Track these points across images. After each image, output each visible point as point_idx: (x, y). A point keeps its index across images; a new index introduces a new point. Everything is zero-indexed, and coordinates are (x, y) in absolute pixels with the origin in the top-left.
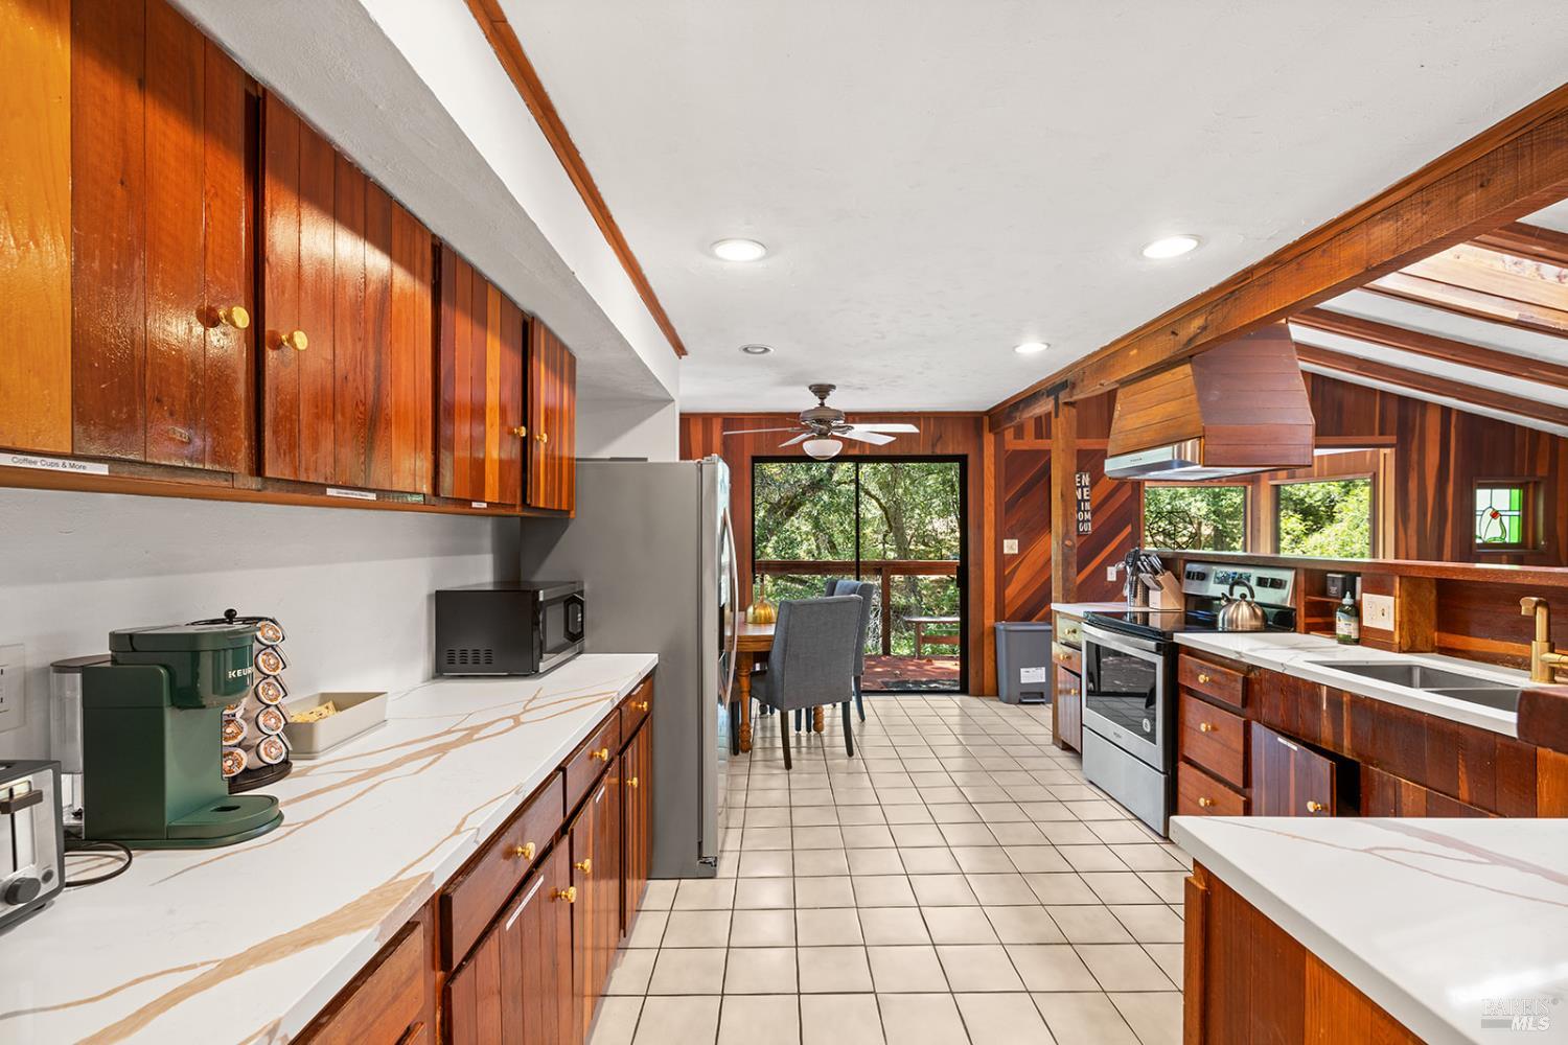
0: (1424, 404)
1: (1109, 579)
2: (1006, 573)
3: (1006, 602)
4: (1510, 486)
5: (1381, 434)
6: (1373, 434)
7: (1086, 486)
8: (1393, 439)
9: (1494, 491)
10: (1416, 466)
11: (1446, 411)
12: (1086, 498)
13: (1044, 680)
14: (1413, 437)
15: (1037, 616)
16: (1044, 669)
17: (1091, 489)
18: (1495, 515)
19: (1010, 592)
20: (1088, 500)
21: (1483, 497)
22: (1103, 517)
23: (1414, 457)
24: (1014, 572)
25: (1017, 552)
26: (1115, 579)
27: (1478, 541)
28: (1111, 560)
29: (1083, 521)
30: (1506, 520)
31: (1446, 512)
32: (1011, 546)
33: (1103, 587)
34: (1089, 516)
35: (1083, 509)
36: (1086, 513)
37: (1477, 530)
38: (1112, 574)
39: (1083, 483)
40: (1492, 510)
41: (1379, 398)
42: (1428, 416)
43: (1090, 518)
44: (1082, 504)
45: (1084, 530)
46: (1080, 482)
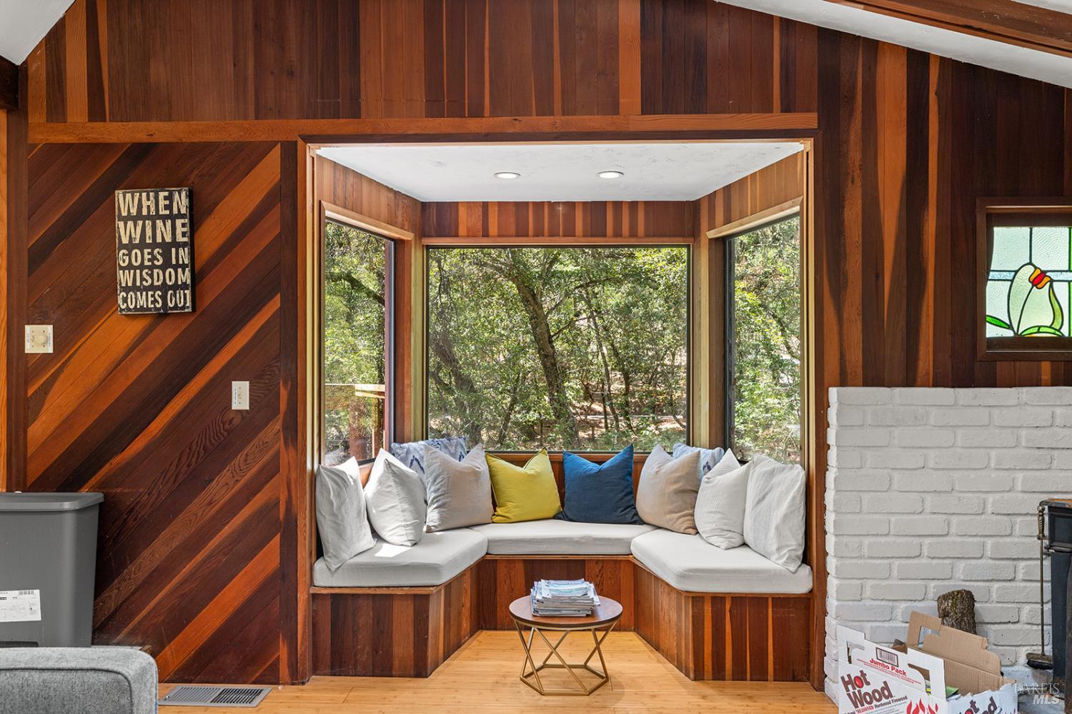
0: (872, 47)
1: (235, 406)
2: (30, 392)
3: (30, 452)
5: (787, 108)
6: (769, 110)
7: (181, 216)
8: (810, 120)
9: (1035, 229)
11: (917, 60)
12: (180, 239)
13: (37, 617)
14: (851, 113)
15: (93, 481)
16: (37, 592)
17: (193, 225)
18: (1039, 279)
19: (39, 430)
20: (184, 245)
21: (1009, 244)
23: (855, 155)
24: (45, 390)
25: (50, 350)
26: (246, 405)
27: (992, 332)
29: (175, 287)
30: (1060, 287)
31: (922, 273)
32: (39, 339)
33: (224, 423)
34: (185, 277)
35: (174, 262)
36: (180, 270)
37: (989, 311)
38: (241, 395)
39: (175, 211)
40: (1030, 269)
41: (776, 33)
42: (879, 70)
43: (189, 282)
44: (174, 250)
45: (176, 307)
46: (169, 207)
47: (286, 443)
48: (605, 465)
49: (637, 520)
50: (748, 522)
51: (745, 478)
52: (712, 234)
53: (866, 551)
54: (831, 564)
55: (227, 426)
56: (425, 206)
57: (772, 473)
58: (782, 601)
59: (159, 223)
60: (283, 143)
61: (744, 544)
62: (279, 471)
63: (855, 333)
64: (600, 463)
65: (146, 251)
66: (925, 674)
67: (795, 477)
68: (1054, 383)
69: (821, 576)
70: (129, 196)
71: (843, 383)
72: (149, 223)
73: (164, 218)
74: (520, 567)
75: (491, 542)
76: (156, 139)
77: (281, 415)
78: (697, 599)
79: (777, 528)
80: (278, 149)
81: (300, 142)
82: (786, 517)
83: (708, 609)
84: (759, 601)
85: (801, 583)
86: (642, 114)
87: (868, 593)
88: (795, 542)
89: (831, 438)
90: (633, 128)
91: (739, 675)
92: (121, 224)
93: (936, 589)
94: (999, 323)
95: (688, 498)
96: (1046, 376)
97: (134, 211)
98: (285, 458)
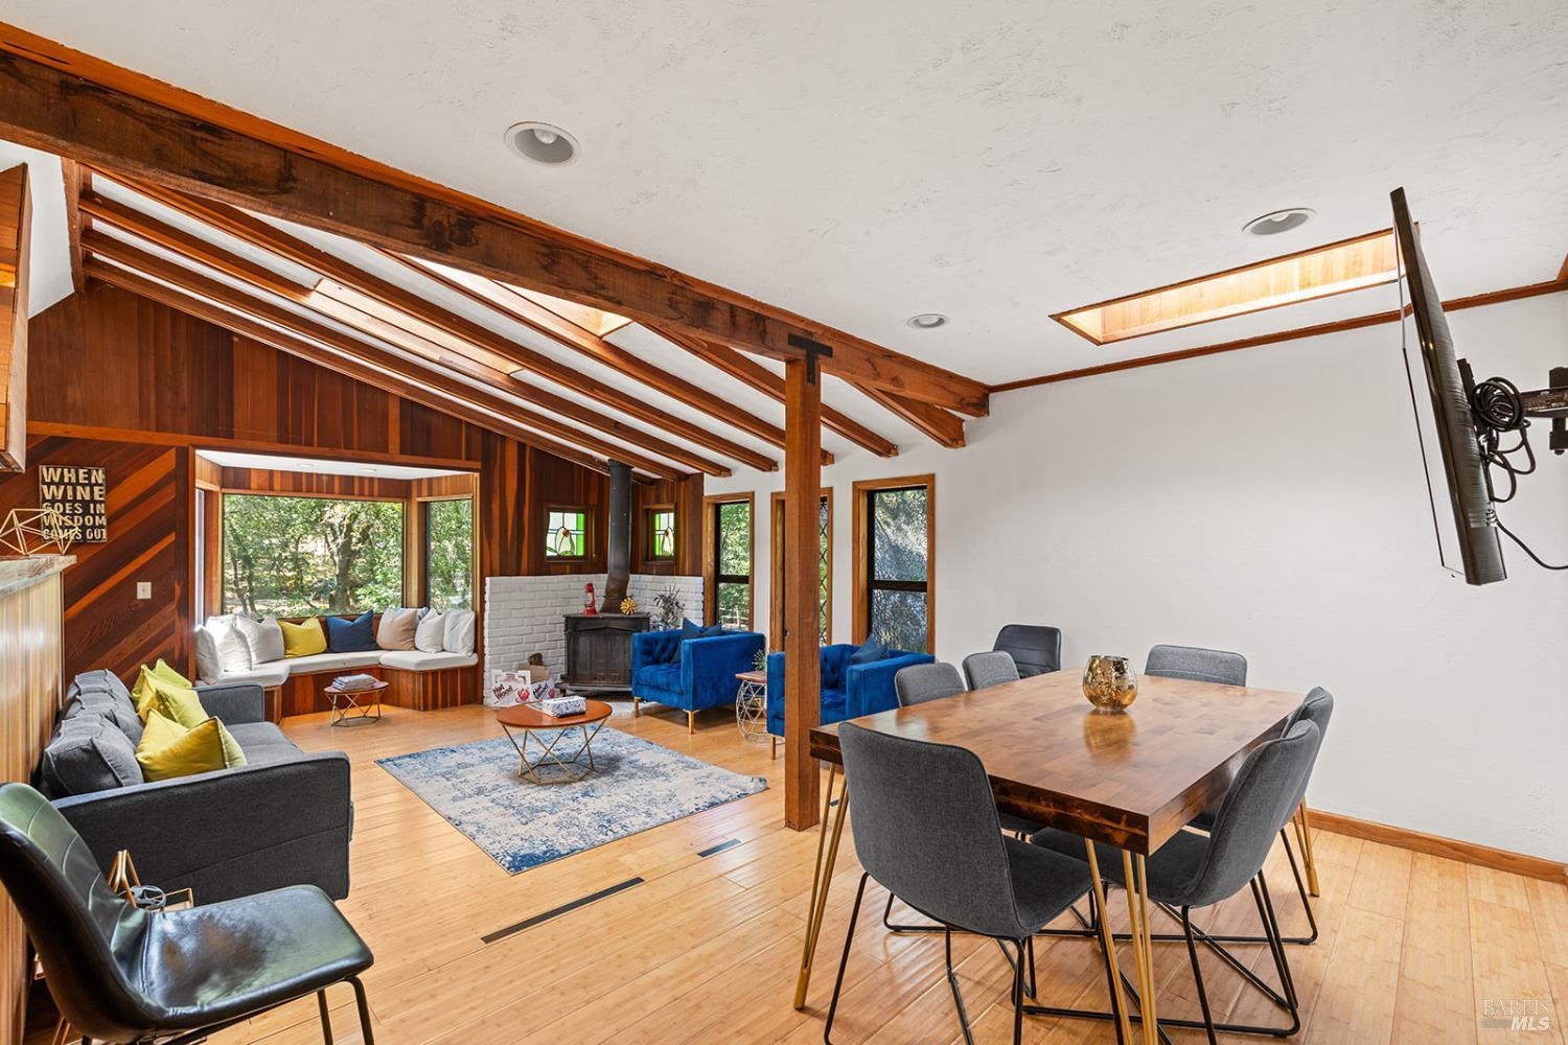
1: (140, 596)
4: (577, 512)
5: (467, 459)
6: (460, 458)
7: (97, 484)
8: (478, 465)
9: (565, 514)
10: (498, 490)
12: (97, 499)
14: (495, 463)
17: (108, 491)
18: (566, 534)
20: (101, 502)
21: (555, 519)
22: (125, 525)
23: (496, 481)
26: (149, 596)
27: (549, 553)
28: (140, 575)
29: (93, 527)
30: (574, 537)
31: (523, 528)
33: (130, 607)
34: (104, 521)
35: (92, 512)
36: (97, 517)
37: (548, 545)
38: (144, 591)
39: (93, 481)
40: (563, 530)
41: (464, 428)
42: (507, 448)
43: (105, 524)
44: (92, 505)
45: (94, 538)
46: (89, 479)
47: (179, 615)
48: (356, 621)
49: (378, 648)
50: (446, 639)
51: (444, 620)
52: (420, 499)
53: (501, 643)
54: (487, 651)
55: (133, 609)
56: (223, 467)
57: (458, 616)
58: (464, 670)
59: (79, 488)
60: (177, 448)
61: (443, 650)
62: (173, 632)
63: (496, 555)
64: (352, 621)
65: (67, 505)
66: (524, 677)
67: (469, 617)
68: (571, 573)
69: (482, 656)
70: (51, 470)
71: (491, 575)
72: (70, 488)
73: (83, 485)
74: (310, 679)
75: (292, 667)
76: (71, 435)
77: (176, 602)
78: (425, 674)
79: (463, 639)
80: (174, 449)
81: (191, 448)
82: (466, 634)
83: (430, 678)
84: (454, 671)
85: (473, 660)
86: (401, 454)
87: (502, 660)
88: (470, 643)
89: (487, 598)
90: (396, 460)
91: (445, 706)
92: (45, 487)
93: (528, 655)
94: (551, 549)
95: (411, 633)
96: (568, 571)
97: (56, 479)
98: (178, 625)
